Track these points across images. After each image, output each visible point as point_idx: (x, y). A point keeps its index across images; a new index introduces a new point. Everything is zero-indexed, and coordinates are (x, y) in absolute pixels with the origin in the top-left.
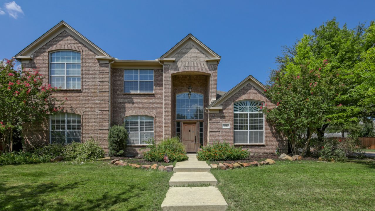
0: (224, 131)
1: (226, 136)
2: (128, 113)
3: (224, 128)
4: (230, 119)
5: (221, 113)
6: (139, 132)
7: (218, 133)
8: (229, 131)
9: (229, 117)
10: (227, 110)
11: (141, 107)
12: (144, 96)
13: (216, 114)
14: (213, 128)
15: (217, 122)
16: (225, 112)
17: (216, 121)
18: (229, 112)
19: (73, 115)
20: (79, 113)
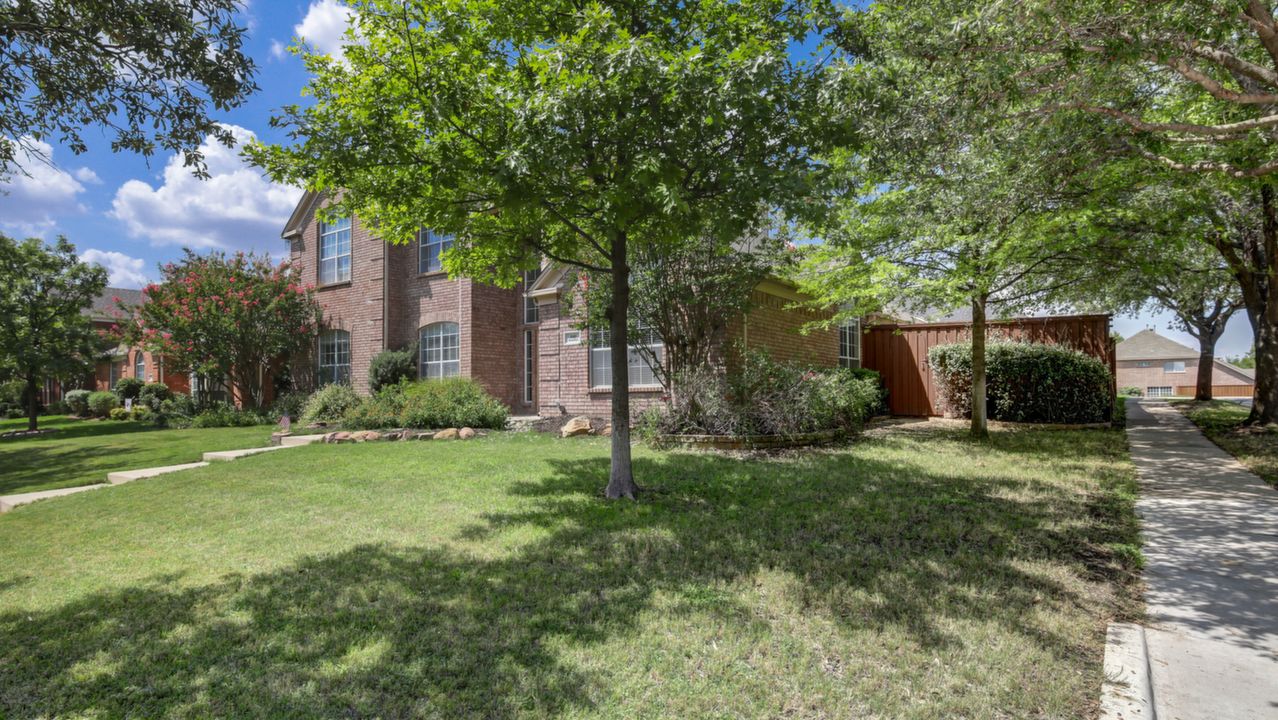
0: (569, 351)
1: (572, 366)
2: (425, 320)
3: (569, 343)
5: (562, 303)
6: (441, 362)
7: (554, 359)
8: (579, 351)
11: (442, 303)
12: (445, 278)
13: (550, 308)
14: (547, 345)
15: (554, 329)
17: (551, 327)
19: (342, 333)
20: (347, 328)
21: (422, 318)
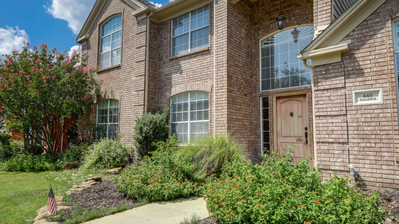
0: (362, 111)
1: (369, 128)
3: (360, 103)
4: (380, 73)
5: (348, 61)
6: (189, 122)
7: (340, 119)
8: (379, 111)
9: (375, 69)
10: (369, 50)
11: (191, 76)
12: (195, 57)
13: (330, 68)
14: (325, 106)
15: (337, 89)
16: (360, 55)
17: (332, 87)
18: (377, 52)
19: (113, 101)
20: (117, 98)
21: (173, 89)
